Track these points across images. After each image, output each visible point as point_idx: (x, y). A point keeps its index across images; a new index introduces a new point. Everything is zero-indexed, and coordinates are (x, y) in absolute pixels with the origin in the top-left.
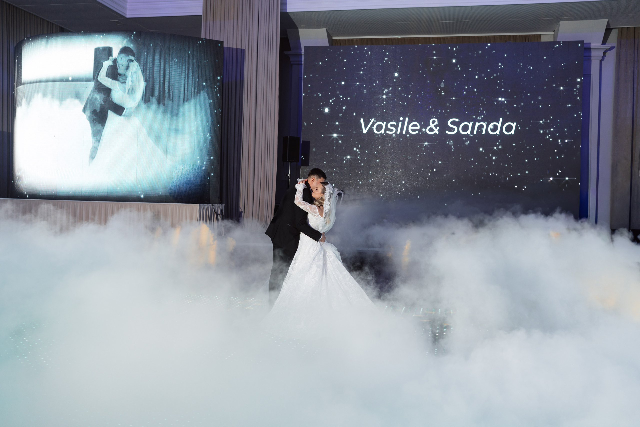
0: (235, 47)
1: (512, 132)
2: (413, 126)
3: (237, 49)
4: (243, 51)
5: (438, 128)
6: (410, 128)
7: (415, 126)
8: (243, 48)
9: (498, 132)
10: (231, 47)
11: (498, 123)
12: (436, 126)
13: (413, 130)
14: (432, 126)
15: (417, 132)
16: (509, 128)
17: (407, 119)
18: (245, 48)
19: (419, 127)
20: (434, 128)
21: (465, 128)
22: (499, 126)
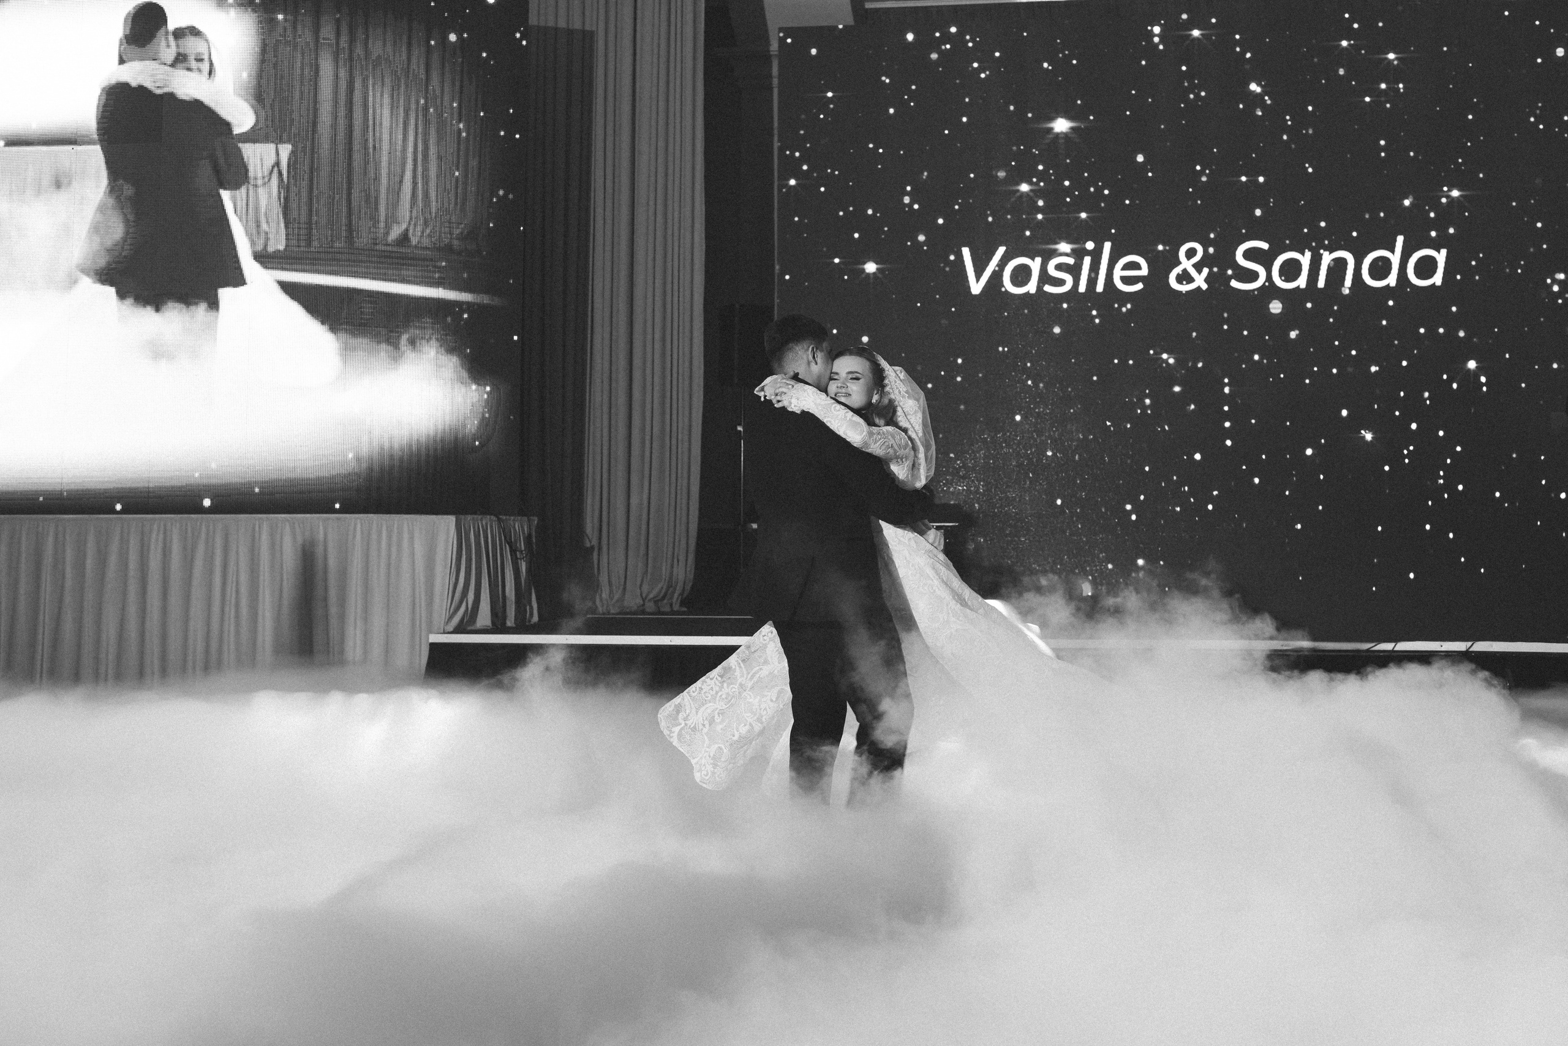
0: (562, 24)
1: (1437, 279)
2: (1127, 267)
3: (570, 32)
4: (588, 37)
5: (1206, 271)
6: (1118, 273)
7: (1135, 266)
8: (587, 28)
9: (1392, 280)
10: (551, 24)
11: (1393, 251)
12: (1198, 267)
13: (1126, 280)
14: (1187, 264)
15: (1139, 286)
16: (1426, 268)
17: (1107, 246)
18: (594, 28)
19: (1144, 271)
20: (1193, 272)
21: (1291, 270)
22: (1395, 259)
